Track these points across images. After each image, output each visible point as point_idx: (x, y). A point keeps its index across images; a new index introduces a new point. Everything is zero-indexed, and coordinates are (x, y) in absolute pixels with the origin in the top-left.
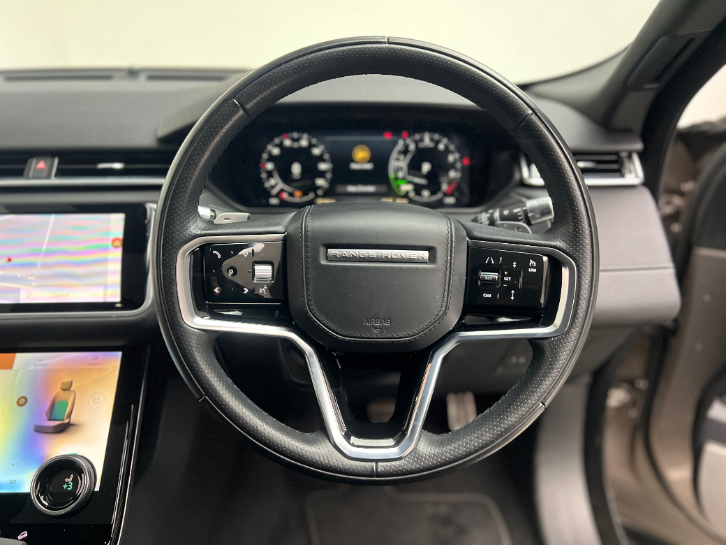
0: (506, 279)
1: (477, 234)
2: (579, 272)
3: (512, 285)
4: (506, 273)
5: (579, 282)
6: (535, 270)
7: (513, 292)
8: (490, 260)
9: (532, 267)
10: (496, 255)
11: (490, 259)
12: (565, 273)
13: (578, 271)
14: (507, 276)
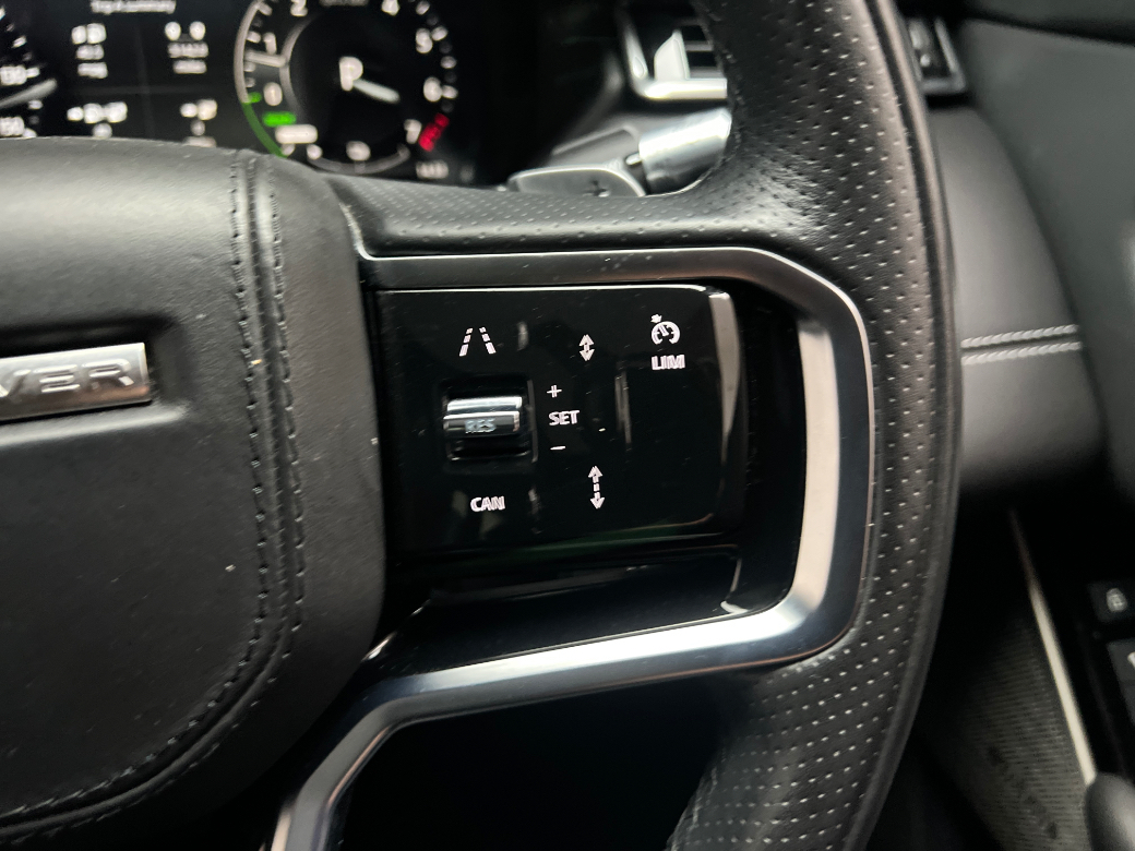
0: (559, 419)
1: (399, 228)
2: (882, 347)
3: (588, 443)
4: (554, 391)
5: (887, 391)
6: (677, 362)
7: (595, 473)
8: (477, 343)
9: (667, 348)
10: (498, 314)
11: (476, 336)
12: (817, 356)
13: (875, 335)
14: (560, 404)
